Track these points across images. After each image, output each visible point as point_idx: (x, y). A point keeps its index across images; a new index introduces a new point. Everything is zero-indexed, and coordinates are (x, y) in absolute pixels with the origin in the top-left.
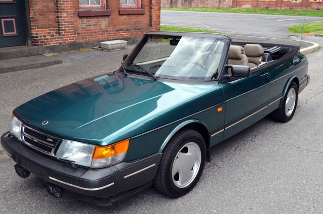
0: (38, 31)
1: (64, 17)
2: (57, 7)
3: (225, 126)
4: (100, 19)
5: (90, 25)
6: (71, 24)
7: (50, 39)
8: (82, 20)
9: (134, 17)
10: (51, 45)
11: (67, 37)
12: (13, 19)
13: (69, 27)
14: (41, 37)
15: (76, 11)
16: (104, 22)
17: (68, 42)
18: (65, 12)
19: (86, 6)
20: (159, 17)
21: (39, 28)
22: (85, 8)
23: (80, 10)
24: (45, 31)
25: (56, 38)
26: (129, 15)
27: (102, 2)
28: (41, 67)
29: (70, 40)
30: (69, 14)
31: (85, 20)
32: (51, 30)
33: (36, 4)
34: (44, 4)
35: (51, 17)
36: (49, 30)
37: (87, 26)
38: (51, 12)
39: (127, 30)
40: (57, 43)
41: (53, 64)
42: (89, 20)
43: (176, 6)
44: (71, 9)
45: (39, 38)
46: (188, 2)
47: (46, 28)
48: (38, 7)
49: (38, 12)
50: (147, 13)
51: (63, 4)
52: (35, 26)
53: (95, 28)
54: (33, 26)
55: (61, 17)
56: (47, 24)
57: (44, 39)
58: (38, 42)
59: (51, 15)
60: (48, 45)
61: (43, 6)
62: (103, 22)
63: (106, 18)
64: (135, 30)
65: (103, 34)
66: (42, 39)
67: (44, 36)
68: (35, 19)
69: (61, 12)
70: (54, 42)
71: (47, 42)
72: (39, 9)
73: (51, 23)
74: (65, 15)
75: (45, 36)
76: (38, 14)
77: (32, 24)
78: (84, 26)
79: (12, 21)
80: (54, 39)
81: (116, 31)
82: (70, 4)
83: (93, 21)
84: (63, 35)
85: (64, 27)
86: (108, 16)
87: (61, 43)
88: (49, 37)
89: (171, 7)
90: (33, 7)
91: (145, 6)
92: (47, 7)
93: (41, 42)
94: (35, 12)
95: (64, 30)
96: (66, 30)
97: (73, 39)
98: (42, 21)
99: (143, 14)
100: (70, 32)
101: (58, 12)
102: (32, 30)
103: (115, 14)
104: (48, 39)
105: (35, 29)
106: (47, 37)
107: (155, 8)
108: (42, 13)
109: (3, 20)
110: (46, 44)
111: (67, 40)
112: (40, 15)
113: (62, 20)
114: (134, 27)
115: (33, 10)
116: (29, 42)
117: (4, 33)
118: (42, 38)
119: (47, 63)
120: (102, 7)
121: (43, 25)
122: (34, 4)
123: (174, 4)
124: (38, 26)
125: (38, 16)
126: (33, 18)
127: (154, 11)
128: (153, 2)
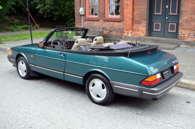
0: (182, 31)
7: (187, 37)
10: (188, 40)
21: (184, 30)
24: (187, 32)
32: (191, 32)
33: (184, 16)
34: (190, 16)
35: (193, 24)
36: (190, 32)
38: (193, 21)
40: (192, 40)
41: (167, 49)
45: (180, 35)
47: (188, 30)
48: (185, 18)
49: (184, 21)
52: (181, 28)
54: (180, 28)
56: (189, 28)
57: (183, 36)
58: (179, 38)
59: (193, 23)
60: (185, 40)
61: (188, 17)
66: (182, 36)
67: (183, 35)
68: (182, 24)
70: (190, 39)
72: (186, 19)
73: (192, 28)
77: (179, 27)
79: (175, 25)
80: (190, 37)
87: (194, 41)
88: (187, 36)
90: (182, 18)
92: (191, 18)
93: (181, 38)
94: (182, 21)
98: (186, 25)
102: (179, 31)
104: (186, 37)
105: (181, 30)
106: (185, 36)
108: (187, 22)
109: (170, 24)
110: (184, 40)
112: (186, 22)
115: (181, 19)
117: (169, 31)
119: (163, 48)
121: (186, 28)
122: (183, 16)
124: (183, 28)
125: (184, 23)
126: (180, 24)
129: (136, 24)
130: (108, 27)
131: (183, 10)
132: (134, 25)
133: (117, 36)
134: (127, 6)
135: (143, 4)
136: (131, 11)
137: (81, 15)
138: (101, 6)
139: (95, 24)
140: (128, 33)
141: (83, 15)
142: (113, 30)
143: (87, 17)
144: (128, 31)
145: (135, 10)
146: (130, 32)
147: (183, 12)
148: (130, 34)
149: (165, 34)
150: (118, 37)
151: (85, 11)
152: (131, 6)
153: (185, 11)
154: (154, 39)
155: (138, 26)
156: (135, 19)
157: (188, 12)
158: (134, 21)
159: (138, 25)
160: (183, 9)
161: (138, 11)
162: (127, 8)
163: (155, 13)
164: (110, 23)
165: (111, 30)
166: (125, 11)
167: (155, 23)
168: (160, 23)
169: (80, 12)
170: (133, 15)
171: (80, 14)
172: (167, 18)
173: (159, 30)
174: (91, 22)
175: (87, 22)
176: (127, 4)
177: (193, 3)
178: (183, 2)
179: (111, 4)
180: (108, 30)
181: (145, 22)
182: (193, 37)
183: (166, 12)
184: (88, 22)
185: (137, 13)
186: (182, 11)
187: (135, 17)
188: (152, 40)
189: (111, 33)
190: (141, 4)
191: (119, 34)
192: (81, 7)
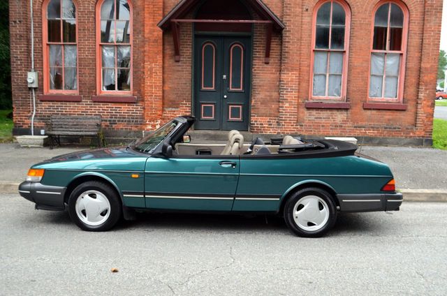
0: (257, 119)
1: (286, 107)
2: (280, 97)
5: (320, 118)
6: (293, 115)
7: (267, 127)
8: (311, 112)
9: (389, 113)
10: (268, 133)
11: (287, 128)
12: (241, 107)
13: (291, 118)
14: (258, 124)
15: (303, 102)
16: (340, 117)
17: (287, 134)
18: (287, 102)
19: (322, 97)
21: (259, 116)
23: (310, 101)
24: (265, 119)
25: (274, 127)
26: (379, 109)
27: (343, 94)
29: (290, 131)
30: (293, 105)
31: (314, 112)
32: (272, 119)
33: (259, 94)
34: (268, 94)
35: (273, 106)
36: (270, 119)
37: (317, 118)
38: (273, 101)
39: (372, 127)
40: (275, 132)
42: (320, 112)
44: (295, 100)
47: (266, 117)
48: (260, 97)
49: (260, 101)
50: (411, 109)
51: (286, 94)
52: (255, 113)
54: (253, 113)
55: (283, 107)
56: (268, 113)
57: (261, 127)
58: (254, 129)
59: (274, 104)
60: (264, 133)
61: (266, 96)
63: (344, 112)
64: (385, 128)
66: (258, 127)
67: (260, 124)
68: (256, 107)
69: (283, 102)
70: (271, 131)
71: (264, 130)
73: (273, 113)
74: (287, 105)
75: (262, 124)
78: (312, 118)
79: (239, 108)
80: (271, 128)
81: (354, 127)
82: (295, 94)
84: (283, 125)
85: (285, 117)
86: (346, 110)
87: (279, 133)
90: (255, 96)
91: (409, 100)
92: (271, 96)
93: (257, 129)
94: (256, 101)
95: (284, 120)
96: (286, 120)
97: (294, 131)
98: (262, 109)
99: (404, 110)
100: (291, 123)
101: (279, 102)
102: (252, 117)
104: (264, 127)
105: (255, 116)
107: (424, 103)
108: (264, 102)
109: (230, 106)
111: (287, 131)
112: (261, 104)
113: (284, 110)
114: (387, 125)
115: (254, 99)
116: (249, 129)
117: (230, 118)
121: (264, 114)
122: (257, 94)
124: (258, 114)
126: (254, 106)
127: (423, 107)
128: (421, 95)
129: (170, 107)
130: (106, 114)
131: (256, 84)
132: (166, 109)
133: (130, 132)
134: (151, 73)
135: (183, 71)
136: (159, 83)
137: (30, 89)
138: (87, 71)
139: (70, 108)
140: (154, 126)
141: (35, 88)
142: (119, 121)
143: (45, 94)
144: (153, 121)
145: (166, 80)
146: (159, 122)
147: (257, 87)
148: (158, 127)
149: (224, 125)
150: (132, 133)
151: (40, 79)
152: (160, 74)
153: (260, 86)
154: (209, 135)
155: (174, 111)
156: (166, 98)
157: (264, 86)
158: (166, 102)
159: (173, 109)
160: (256, 81)
161: (173, 83)
162: (151, 77)
163: (203, 88)
164: (110, 105)
165: (114, 121)
166: (148, 83)
167: (203, 106)
168: (213, 106)
169: (29, 81)
170: (163, 91)
171: (29, 86)
172: (225, 97)
173: (213, 118)
174: (59, 104)
175: (45, 105)
176: (151, 69)
177: (271, 73)
178: (255, 70)
179: (106, 67)
180: (106, 121)
181: (189, 104)
182: (276, 128)
183: (222, 85)
184: (51, 104)
185: (170, 86)
186: (255, 86)
187: (166, 94)
188: (205, 135)
189: (114, 126)
190: (178, 71)
191: (134, 129)
192: (30, 71)
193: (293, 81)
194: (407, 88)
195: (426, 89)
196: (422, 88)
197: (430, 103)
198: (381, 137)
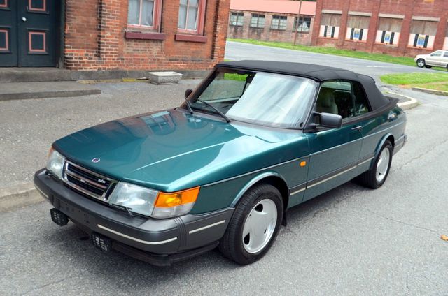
0: (73, 51)
1: (107, 37)
2: (100, 23)
3: (307, 185)
4: (151, 43)
5: (138, 50)
6: (115, 47)
7: (88, 62)
8: (130, 42)
9: (194, 45)
10: (88, 70)
11: (109, 62)
12: (44, 34)
13: (112, 50)
14: (76, 58)
15: (122, 31)
16: (155, 49)
17: (108, 69)
18: (108, 31)
19: (136, 26)
20: (223, 48)
21: (75, 48)
22: (133, 29)
23: (128, 30)
24: (82, 51)
25: (94, 62)
26: (186, 42)
27: (155, 23)
28: (74, 96)
29: (111, 65)
30: (114, 34)
31: (132, 43)
33: (75, 18)
34: (85, 18)
35: (91, 35)
36: (87, 51)
37: (135, 50)
38: (91, 29)
39: (183, 60)
40: (96, 68)
41: (89, 94)
42: (138, 43)
43: (241, 37)
44: (117, 28)
45: (74, 60)
46: (256, 33)
47: (83, 48)
48: (76, 22)
49: (75, 28)
50: (210, 42)
51: (108, 21)
52: (70, 44)
53: (144, 54)
54: (68, 44)
55: (104, 37)
56: (85, 43)
57: (80, 62)
58: (72, 65)
59: (91, 32)
60: (84, 70)
61: (83, 21)
62: (155, 47)
63: (159, 44)
64: (193, 61)
65: (152, 62)
66: (77, 62)
67: (80, 58)
68: (72, 36)
69: (104, 31)
70: (92, 67)
71: (83, 65)
72: (77, 24)
73: (90, 43)
74: (109, 34)
75: (82, 58)
76: (75, 30)
77: (66, 42)
78: (131, 50)
80: (92, 62)
81: (170, 60)
82: (116, 21)
83: (142, 45)
84: (104, 59)
85: (107, 50)
86: (161, 41)
87: (99, 69)
88: (86, 60)
89: (235, 37)
90: (70, 21)
91: (208, 33)
92: (88, 22)
93: (75, 65)
94: (72, 28)
95: (106, 53)
96: (108, 53)
97: (115, 66)
98: (79, 39)
99: (204, 43)
100: (112, 56)
101: (100, 30)
102: (67, 49)
103: (170, 40)
104: (84, 62)
105: (70, 48)
106: (84, 60)
107: (219, 37)
108: (81, 30)
109: (31, 33)
110: (82, 68)
111: (108, 66)
112: (77, 31)
113: (105, 40)
114: (192, 57)
115: (69, 24)
116: (61, 64)
117: (31, 50)
118: (78, 60)
119: (82, 91)
120: (155, 29)
121: (80, 44)
122: (72, 18)
123: (239, 34)
124: (74, 45)
125: (75, 32)
126: (69, 34)
127: (219, 40)
128: (218, 29)
131: (71, 5)
147: (72, 9)
149: (23, 59)
153: (76, 8)
157: (80, 8)
168: (6, 31)
172: (24, 19)
182: (97, 62)
183: (19, 3)
186: (70, 7)
193: (115, 6)
194: (207, 21)
195: (222, 23)
196: (219, 21)
197: (223, 37)
198: (189, 70)
